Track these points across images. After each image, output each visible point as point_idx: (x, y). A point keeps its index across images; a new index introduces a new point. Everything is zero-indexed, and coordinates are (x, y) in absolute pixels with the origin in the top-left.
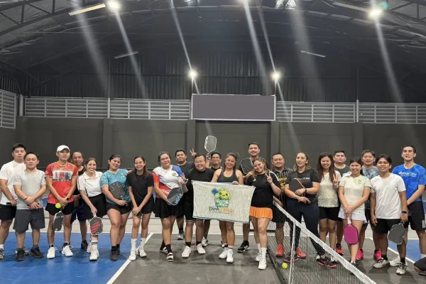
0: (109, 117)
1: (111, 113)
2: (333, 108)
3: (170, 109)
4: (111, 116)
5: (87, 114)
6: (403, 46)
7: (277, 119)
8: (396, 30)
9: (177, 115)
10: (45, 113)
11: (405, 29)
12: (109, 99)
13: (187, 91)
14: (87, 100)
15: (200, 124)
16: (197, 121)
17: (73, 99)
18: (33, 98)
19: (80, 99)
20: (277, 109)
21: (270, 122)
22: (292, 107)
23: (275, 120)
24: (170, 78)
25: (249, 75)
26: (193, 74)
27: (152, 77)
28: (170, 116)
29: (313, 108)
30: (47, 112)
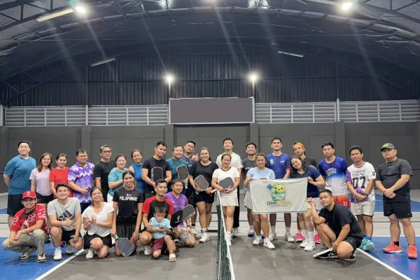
0: (87, 124)
1: (89, 120)
2: (313, 108)
3: (148, 115)
4: (89, 124)
5: (66, 123)
6: (382, 41)
7: (256, 121)
8: (371, 25)
9: (155, 120)
10: (25, 123)
11: (381, 24)
12: (87, 106)
13: (165, 95)
14: (66, 108)
15: (178, 128)
16: (175, 126)
17: (52, 107)
18: (12, 108)
19: (59, 108)
20: (255, 111)
21: (249, 124)
22: (271, 109)
23: (254, 122)
24: (148, 83)
25: (226, 78)
26: (169, 79)
27: (129, 83)
28: (148, 122)
29: (292, 108)
30: (27, 121)
